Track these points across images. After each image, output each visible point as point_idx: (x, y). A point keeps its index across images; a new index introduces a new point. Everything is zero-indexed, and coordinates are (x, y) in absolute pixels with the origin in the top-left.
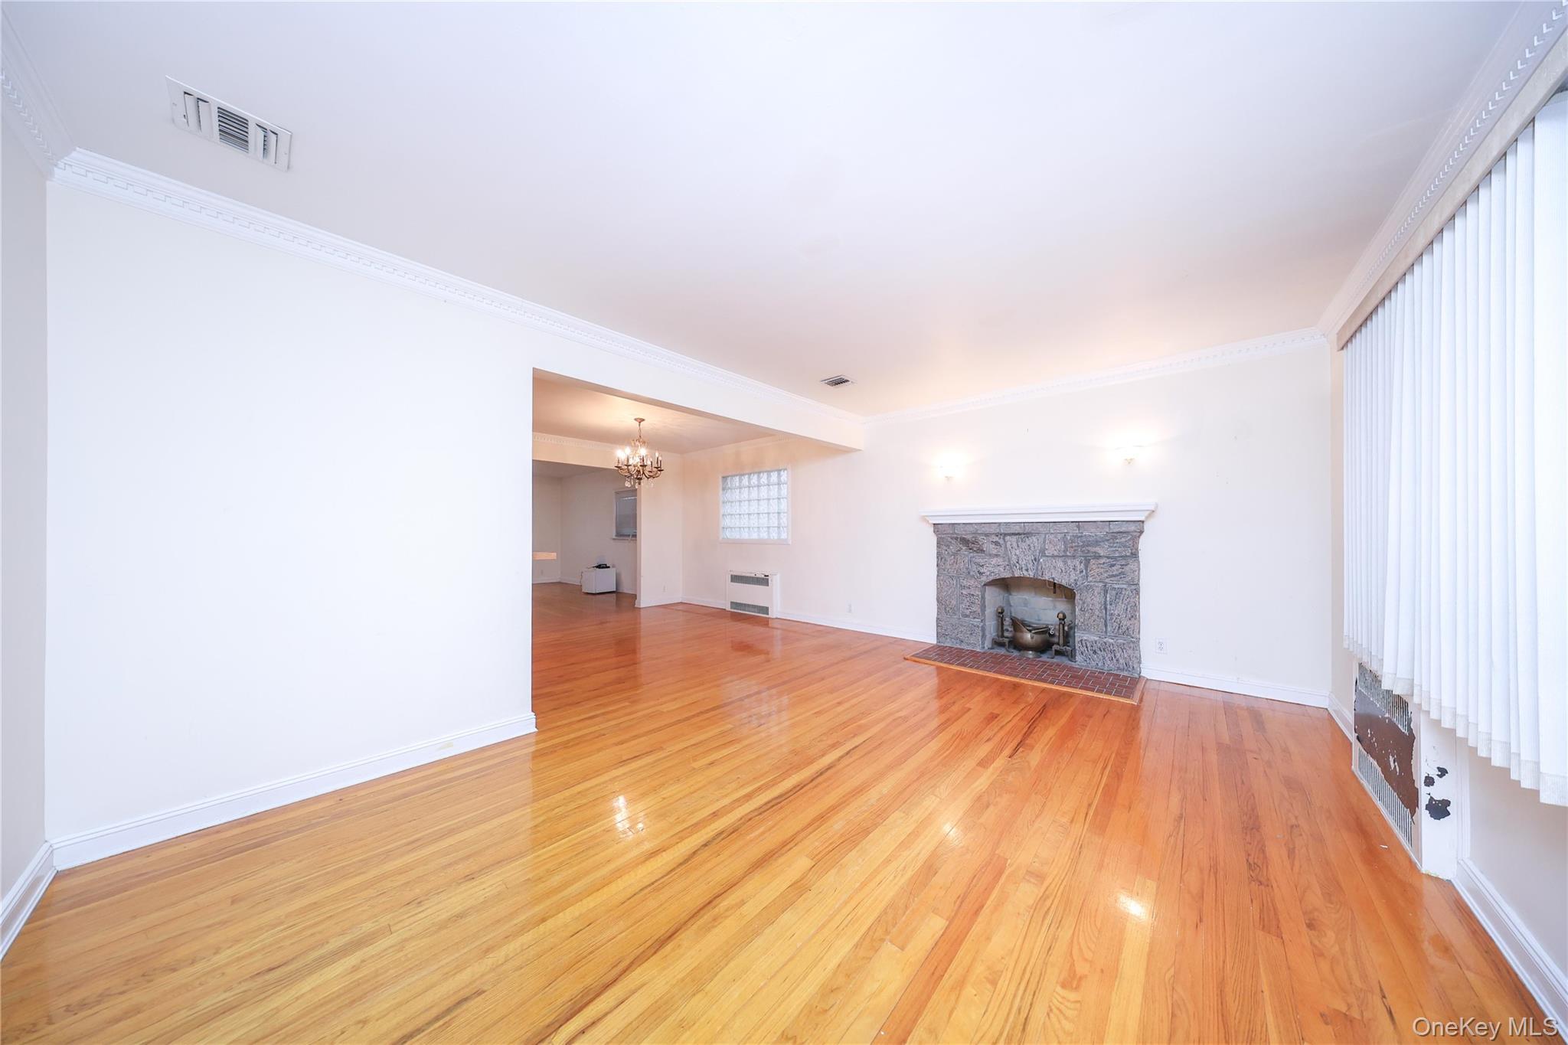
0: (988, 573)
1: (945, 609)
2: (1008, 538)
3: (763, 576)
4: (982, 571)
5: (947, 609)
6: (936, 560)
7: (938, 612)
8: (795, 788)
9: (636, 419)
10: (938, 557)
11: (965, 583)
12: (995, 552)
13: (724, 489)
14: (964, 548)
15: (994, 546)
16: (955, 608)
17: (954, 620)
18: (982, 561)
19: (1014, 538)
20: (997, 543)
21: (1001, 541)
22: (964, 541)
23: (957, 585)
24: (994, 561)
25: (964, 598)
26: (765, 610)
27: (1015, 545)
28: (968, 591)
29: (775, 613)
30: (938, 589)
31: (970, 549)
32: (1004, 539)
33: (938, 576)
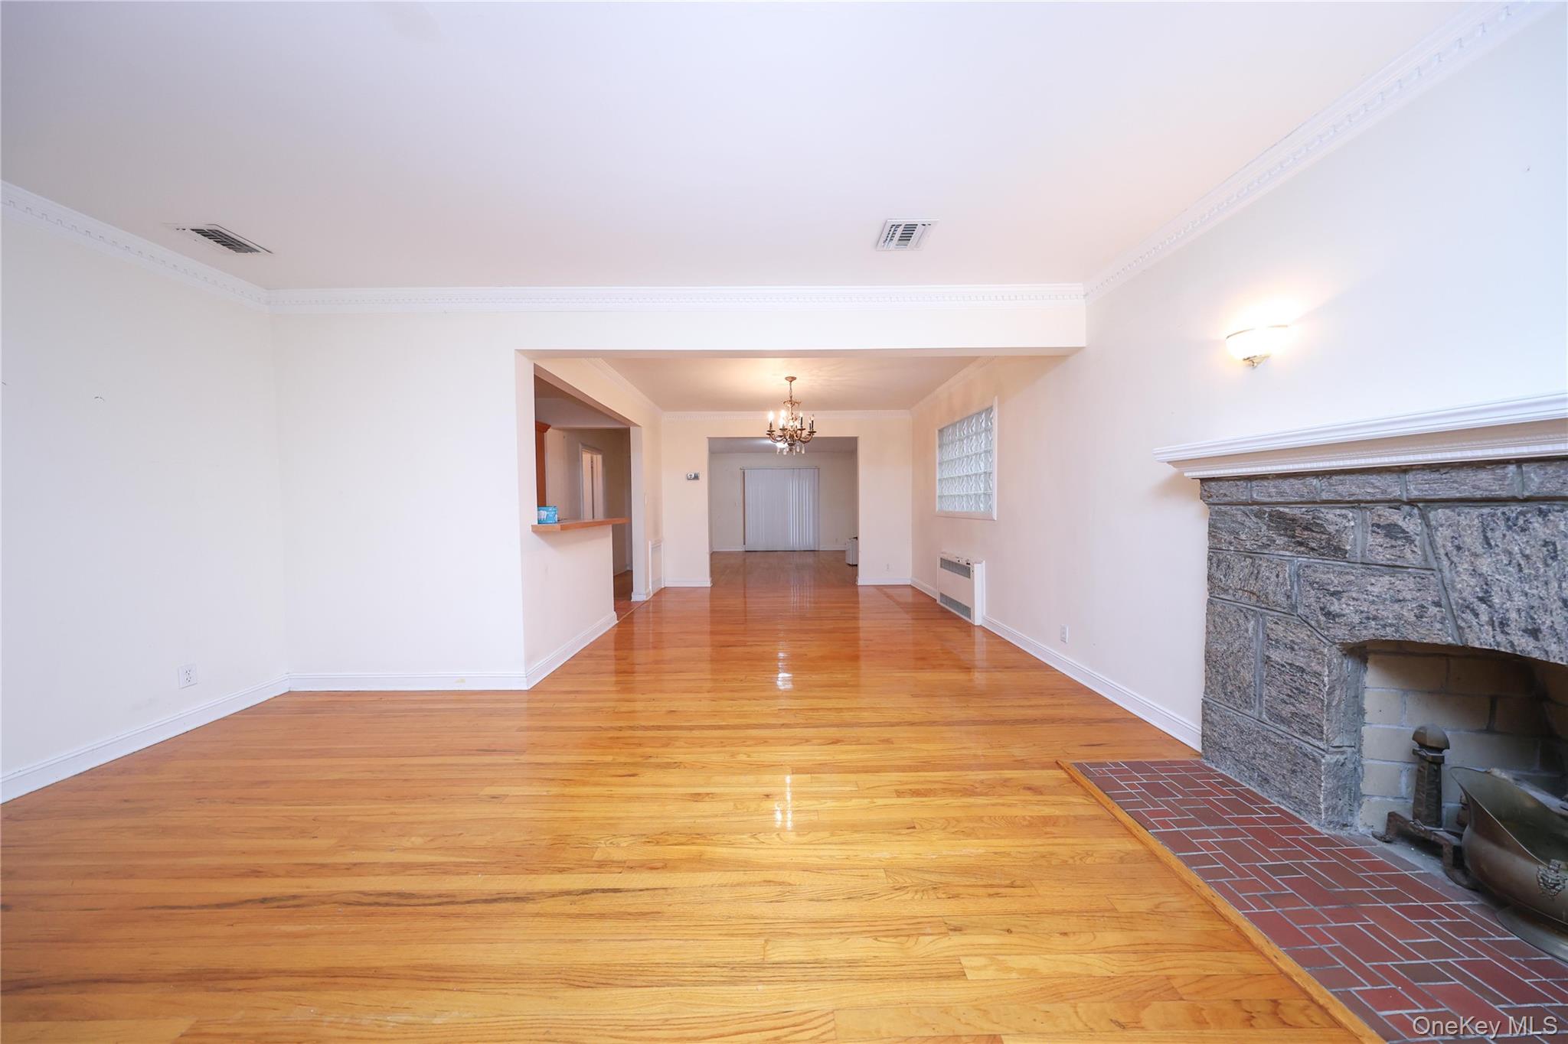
0: (1356, 619)
1: (1224, 686)
2: (1439, 515)
3: (965, 564)
4: (1335, 608)
5: (1230, 688)
6: (1205, 563)
7: (1207, 687)
8: (440, 896)
9: (786, 379)
10: (1210, 559)
11: (1279, 631)
12: (1383, 556)
13: (941, 446)
14: (1280, 541)
15: (1380, 540)
16: (1251, 691)
17: (1248, 718)
18: (1334, 581)
19: (1470, 518)
20: (1391, 531)
21: (1412, 525)
22: (1284, 524)
23: (1256, 632)
24: (1380, 585)
25: (1273, 672)
26: (967, 611)
27: (1472, 540)
28: (1288, 656)
29: (979, 617)
30: (1208, 633)
31: (1301, 544)
32: (1424, 517)
33: (1210, 602)
